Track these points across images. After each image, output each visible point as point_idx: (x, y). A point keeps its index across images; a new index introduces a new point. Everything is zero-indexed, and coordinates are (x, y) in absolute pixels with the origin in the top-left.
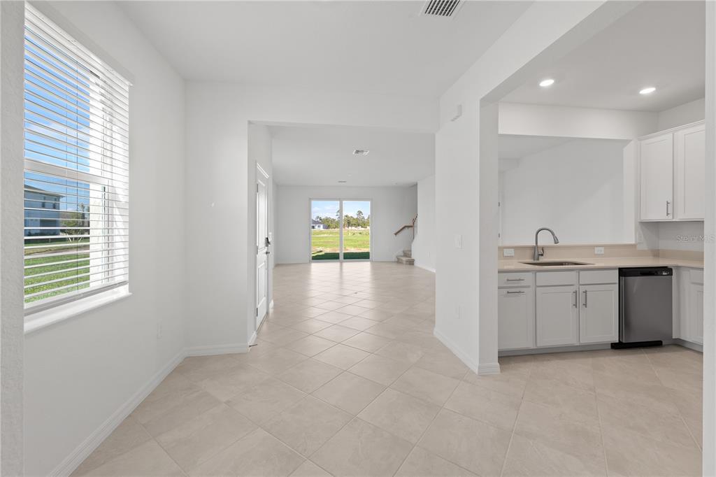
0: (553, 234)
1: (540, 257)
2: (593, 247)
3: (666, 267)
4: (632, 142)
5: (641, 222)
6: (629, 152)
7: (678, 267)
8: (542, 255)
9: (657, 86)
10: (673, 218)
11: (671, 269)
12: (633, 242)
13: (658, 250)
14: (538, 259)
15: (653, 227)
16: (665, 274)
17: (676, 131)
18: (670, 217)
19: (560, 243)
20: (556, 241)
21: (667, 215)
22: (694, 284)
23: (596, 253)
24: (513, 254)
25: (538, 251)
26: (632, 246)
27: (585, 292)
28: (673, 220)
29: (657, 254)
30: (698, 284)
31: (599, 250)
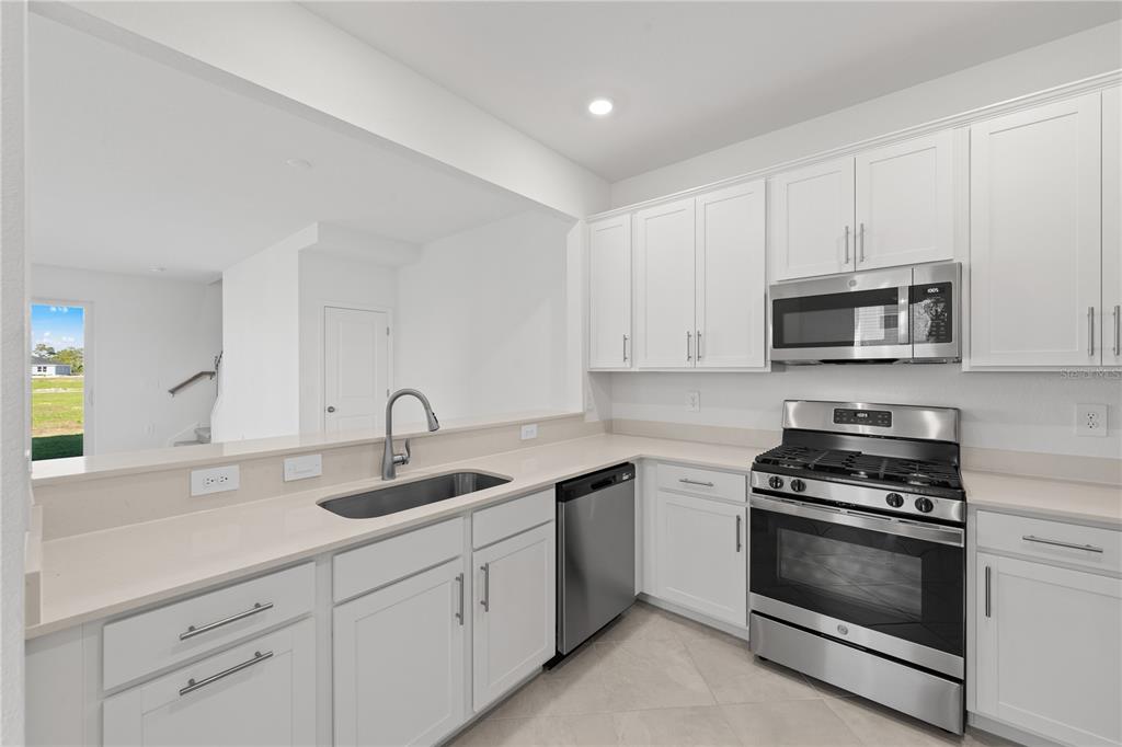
0: (427, 406)
1: (399, 468)
2: (519, 425)
3: (627, 464)
4: (579, 224)
5: (591, 373)
6: (575, 237)
7: (641, 459)
8: (404, 462)
9: (615, 102)
10: (632, 365)
11: (633, 466)
12: (579, 410)
13: (611, 421)
14: (392, 474)
15: (604, 380)
16: (625, 478)
17: (635, 211)
18: (628, 364)
19: (442, 427)
20: (433, 424)
21: (625, 358)
22: (662, 489)
23: (523, 438)
24: (318, 471)
25: (392, 451)
26: (579, 417)
27: (485, 568)
28: (633, 370)
29: (610, 428)
30: (668, 490)
31: (529, 432)
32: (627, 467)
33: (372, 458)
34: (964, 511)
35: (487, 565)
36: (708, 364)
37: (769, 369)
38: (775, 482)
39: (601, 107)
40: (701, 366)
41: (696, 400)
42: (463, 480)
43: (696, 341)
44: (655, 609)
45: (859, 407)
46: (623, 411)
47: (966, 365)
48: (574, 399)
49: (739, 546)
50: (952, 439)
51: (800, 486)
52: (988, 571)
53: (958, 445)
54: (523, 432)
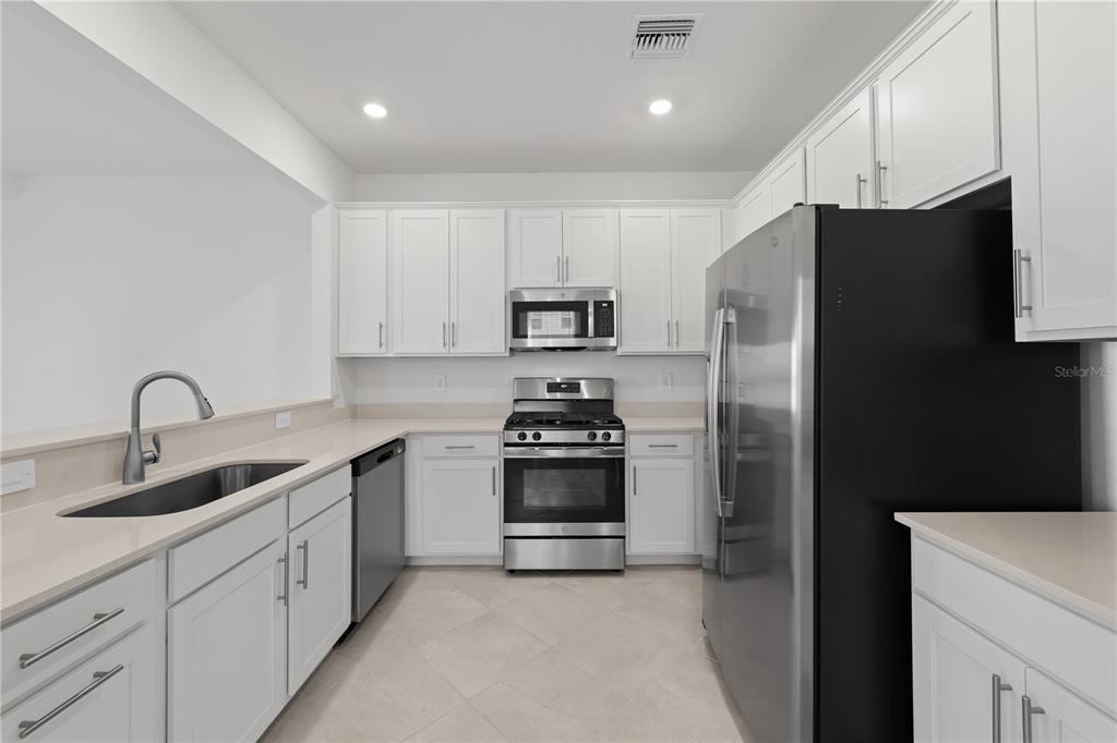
0: (196, 391)
1: (149, 468)
2: (273, 413)
3: (397, 440)
4: (327, 206)
5: (338, 358)
6: (323, 219)
7: (408, 434)
8: (155, 460)
10: (387, 351)
11: (403, 440)
12: (327, 396)
13: (356, 406)
14: (141, 477)
15: (351, 366)
16: (400, 451)
17: (392, 208)
18: (383, 350)
19: (218, 413)
20: (206, 412)
21: (381, 345)
22: (427, 458)
23: (277, 427)
24: (30, 483)
25: (140, 448)
26: (329, 403)
27: (305, 546)
28: (388, 355)
29: (356, 413)
30: (435, 458)
31: (284, 420)
32: (399, 443)
33: (106, 460)
34: (623, 437)
35: (306, 543)
36: (462, 349)
37: (508, 354)
38: (523, 436)
39: (375, 111)
40: (454, 352)
41: (443, 383)
42: (234, 473)
43: (450, 330)
44: (418, 568)
45: (558, 380)
46: (368, 396)
47: (619, 351)
48: (322, 386)
49: (494, 490)
50: (608, 398)
51: (537, 436)
52: (635, 468)
53: (612, 401)
54: (278, 421)
